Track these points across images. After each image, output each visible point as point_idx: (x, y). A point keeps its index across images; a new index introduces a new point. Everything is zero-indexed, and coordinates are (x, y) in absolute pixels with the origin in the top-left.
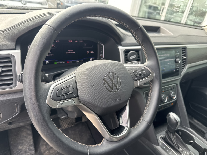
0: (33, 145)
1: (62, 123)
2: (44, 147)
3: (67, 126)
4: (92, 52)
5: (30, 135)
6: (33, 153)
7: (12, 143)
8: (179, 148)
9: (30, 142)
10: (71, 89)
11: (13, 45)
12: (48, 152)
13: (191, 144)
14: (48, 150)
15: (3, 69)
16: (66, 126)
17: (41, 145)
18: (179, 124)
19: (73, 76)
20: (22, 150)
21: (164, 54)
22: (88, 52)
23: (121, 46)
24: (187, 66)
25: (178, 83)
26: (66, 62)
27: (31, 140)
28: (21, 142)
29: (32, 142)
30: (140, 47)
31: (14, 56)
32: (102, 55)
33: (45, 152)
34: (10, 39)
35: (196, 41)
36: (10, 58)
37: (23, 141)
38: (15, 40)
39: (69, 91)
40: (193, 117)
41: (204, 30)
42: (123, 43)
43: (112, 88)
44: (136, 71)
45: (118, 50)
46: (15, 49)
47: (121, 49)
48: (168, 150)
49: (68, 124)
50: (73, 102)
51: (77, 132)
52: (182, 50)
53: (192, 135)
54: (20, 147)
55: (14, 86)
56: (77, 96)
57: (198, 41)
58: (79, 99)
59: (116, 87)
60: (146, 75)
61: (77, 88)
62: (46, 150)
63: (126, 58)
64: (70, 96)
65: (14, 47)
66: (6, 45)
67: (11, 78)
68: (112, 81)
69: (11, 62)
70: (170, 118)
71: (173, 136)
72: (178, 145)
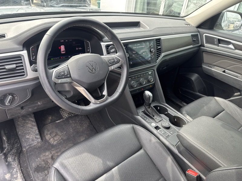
0: (39, 134)
1: (63, 113)
2: (49, 136)
3: (68, 116)
4: (80, 48)
5: (35, 126)
6: (40, 141)
7: (20, 133)
8: (154, 116)
9: (36, 132)
10: (66, 72)
11: (21, 47)
12: (53, 139)
13: (166, 115)
14: (53, 138)
15: (17, 65)
16: (66, 116)
17: (45, 134)
18: (151, 99)
19: (67, 65)
20: (29, 139)
21: (139, 46)
22: (77, 49)
23: (103, 42)
24: (163, 54)
25: (155, 69)
26: (60, 58)
27: (36, 130)
28: (27, 132)
29: (37, 132)
30: (111, 43)
31: (23, 56)
32: (89, 51)
33: (50, 139)
34: (19, 44)
35: (171, 32)
36: (21, 57)
37: (30, 131)
38: (22, 44)
39: (65, 73)
40: (183, 101)
41: (185, 20)
42: (104, 39)
43: (92, 71)
44: (110, 60)
45: (101, 45)
46: (23, 50)
47: (103, 44)
48: (145, 119)
49: (68, 114)
50: (68, 80)
51: (77, 122)
52: (155, 41)
53: (167, 108)
54: (27, 137)
55: (26, 77)
56: (71, 77)
57: (173, 32)
58: (72, 79)
59: (95, 70)
60: (117, 62)
61: (70, 72)
62: (51, 138)
63: (108, 51)
64: (66, 76)
65: (22, 49)
66: (16, 48)
67: (23, 71)
68: (92, 67)
69: (21, 60)
70: (145, 94)
71: (149, 108)
72: (153, 114)
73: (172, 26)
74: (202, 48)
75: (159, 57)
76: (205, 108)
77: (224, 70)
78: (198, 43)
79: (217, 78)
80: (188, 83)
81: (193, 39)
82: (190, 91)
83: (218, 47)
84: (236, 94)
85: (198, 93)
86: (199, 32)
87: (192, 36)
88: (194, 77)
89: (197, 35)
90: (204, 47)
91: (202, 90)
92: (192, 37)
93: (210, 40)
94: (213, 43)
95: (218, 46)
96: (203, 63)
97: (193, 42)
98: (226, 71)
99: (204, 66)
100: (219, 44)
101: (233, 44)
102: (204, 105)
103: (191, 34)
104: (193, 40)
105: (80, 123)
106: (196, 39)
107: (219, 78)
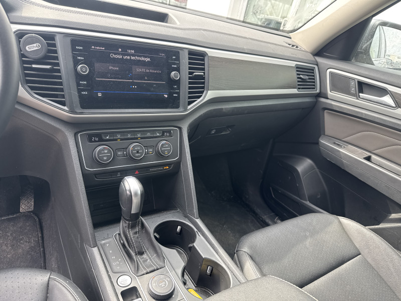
18: (136, 201)
21: (131, 55)
25: (185, 126)
35: (239, 47)
41: (290, 38)
48: (113, 258)
52: (188, 56)
71: (133, 226)
73: (248, 37)
74: (323, 100)
75: (199, 97)
76: (308, 242)
77: (369, 154)
78: (314, 88)
79: (349, 172)
80: (290, 178)
81: (301, 76)
82: (291, 195)
83: (357, 99)
84: (393, 216)
85: (308, 203)
86: (317, 65)
87: (299, 69)
88: (304, 166)
89: (312, 70)
90: (327, 98)
91: (319, 197)
92: (297, 71)
93: (340, 84)
94: (347, 91)
95: (358, 97)
96: (324, 135)
97: (298, 81)
98: (373, 157)
99: (323, 141)
100: (360, 94)
101: (393, 96)
102: (308, 234)
103: (296, 65)
104: (300, 78)
105: (14, 238)
106: (307, 77)
107: (355, 172)
